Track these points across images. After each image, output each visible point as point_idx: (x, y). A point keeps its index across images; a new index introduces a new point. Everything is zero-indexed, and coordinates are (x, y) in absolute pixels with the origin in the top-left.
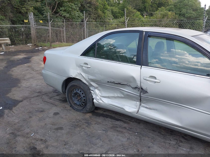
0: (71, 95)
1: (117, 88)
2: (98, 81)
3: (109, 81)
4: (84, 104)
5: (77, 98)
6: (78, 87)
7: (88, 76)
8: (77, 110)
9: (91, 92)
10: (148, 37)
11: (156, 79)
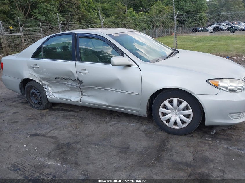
0: (30, 96)
1: (63, 83)
2: (47, 78)
3: (55, 77)
4: (41, 102)
5: (35, 98)
6: (33, 87)
7: (39, 76)
8: (36, 108)
9: (44, 90)
10: (79, 37)
11: (86, 71)
